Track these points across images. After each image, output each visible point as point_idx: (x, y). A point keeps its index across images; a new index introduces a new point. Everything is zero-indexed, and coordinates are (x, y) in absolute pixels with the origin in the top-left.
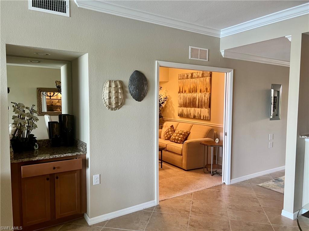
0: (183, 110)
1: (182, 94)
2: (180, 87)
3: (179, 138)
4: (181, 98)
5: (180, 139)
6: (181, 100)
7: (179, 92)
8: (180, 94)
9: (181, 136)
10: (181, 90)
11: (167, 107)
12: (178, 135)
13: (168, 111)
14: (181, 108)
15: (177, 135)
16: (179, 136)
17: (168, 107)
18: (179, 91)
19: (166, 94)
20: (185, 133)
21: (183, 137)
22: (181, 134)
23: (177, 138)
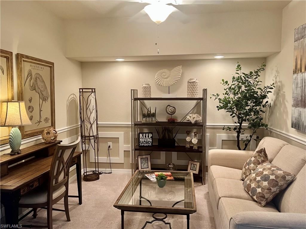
0: (300, 115)
1: (300, 74)
2: (296, 59)
3: (259, 187)
4: (297, 84)
5: (259, 190)
6: (299, 89)
7: (295, 72)
8: (295, 75)
9: (265, 184)
10: (299, 67)
11: (276, 105)
12: (258, 178)
13: (278, 114)
14: (298, 108)
15: (255, 179)
16: (259, 181)
17: (278, 105)
18: (294, 68)
19: (276, 78)
20: (277, 177)
21: (269, 189)
22: (266, 178)
23: (253, 185)
